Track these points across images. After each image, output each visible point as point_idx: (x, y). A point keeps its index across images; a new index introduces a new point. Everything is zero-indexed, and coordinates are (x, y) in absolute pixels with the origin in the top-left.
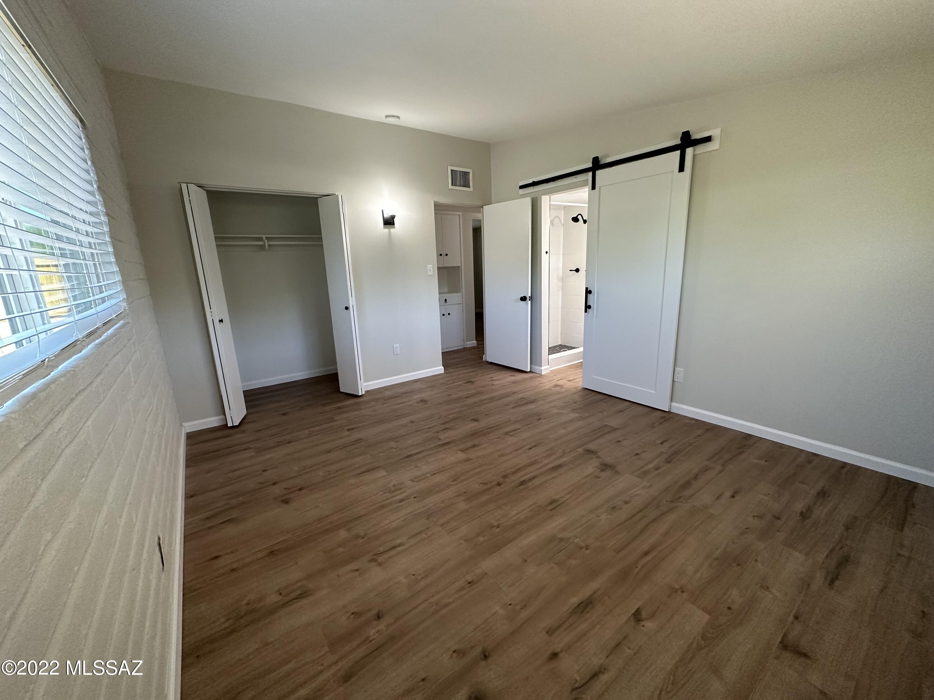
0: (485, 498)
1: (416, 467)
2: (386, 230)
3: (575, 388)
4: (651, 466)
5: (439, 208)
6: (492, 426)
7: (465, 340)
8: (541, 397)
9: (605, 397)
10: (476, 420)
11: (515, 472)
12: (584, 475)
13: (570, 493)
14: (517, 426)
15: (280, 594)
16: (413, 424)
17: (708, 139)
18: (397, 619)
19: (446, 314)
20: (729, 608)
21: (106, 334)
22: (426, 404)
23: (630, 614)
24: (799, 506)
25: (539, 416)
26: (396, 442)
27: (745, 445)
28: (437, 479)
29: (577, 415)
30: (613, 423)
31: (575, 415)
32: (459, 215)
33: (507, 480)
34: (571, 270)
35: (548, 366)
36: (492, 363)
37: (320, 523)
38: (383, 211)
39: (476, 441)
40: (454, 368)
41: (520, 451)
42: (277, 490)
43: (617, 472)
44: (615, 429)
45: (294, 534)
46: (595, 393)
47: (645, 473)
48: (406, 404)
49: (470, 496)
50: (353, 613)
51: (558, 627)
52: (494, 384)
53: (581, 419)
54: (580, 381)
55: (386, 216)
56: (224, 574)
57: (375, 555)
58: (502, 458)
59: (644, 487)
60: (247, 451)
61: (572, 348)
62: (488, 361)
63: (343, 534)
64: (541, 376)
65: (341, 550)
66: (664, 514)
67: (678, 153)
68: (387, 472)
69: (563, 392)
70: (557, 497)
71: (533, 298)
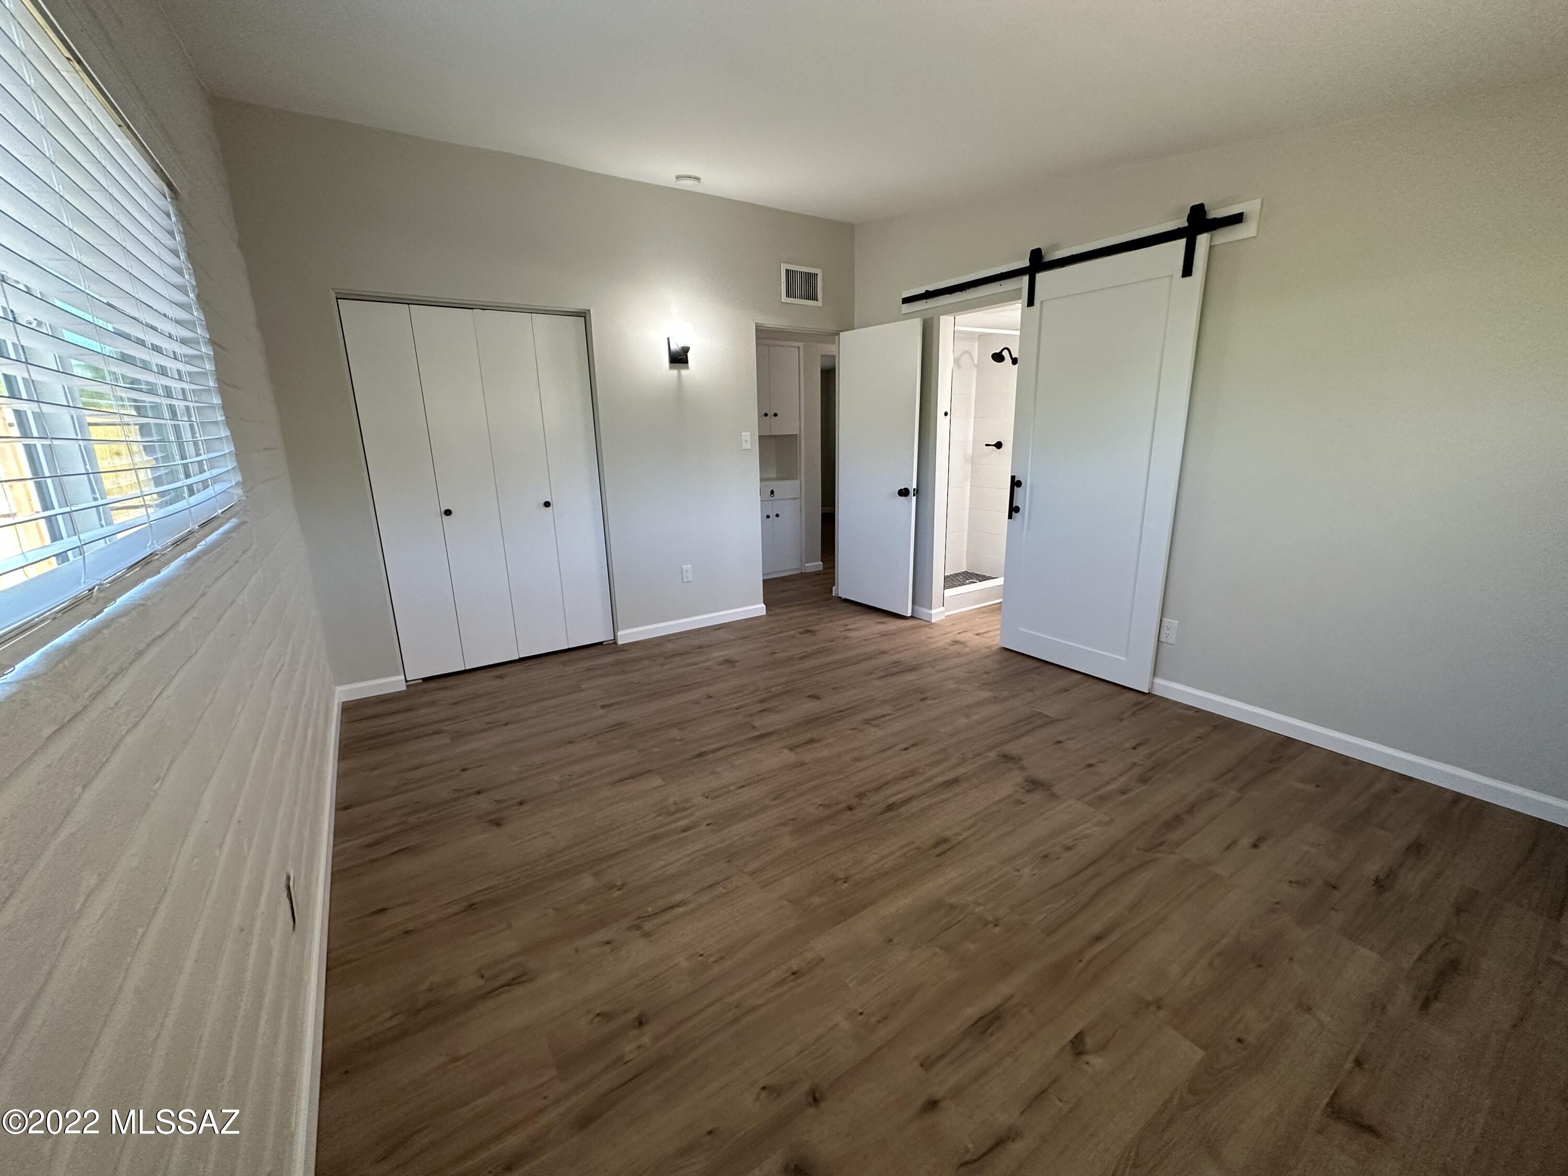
0: (827, 829)
1: (713, 773)
2: (674, 372)
3: (988, 648)
4: (1112, 787)
5: (764, 336)
6: (843, 708)
7: (804, 559)
8: (929, 662)
9: (1037, 664)
10: (816, 697)
11: (877, 789)
12: (997, 798)
13: (970, 828)
14: (887, 709)
15: (482, 977)
16: (710, 700)
17: (1237, 219)
18: (671, 1028)
19: (773, 516)
20: (1240, 1040)
21: (203, 543)
22: (733, 667)
23: (1067, 1040)
24: (1373, 868)
25: (922, 694)
26: (682, 729)
27: (1281, 757)
28: (747, 795)
29: (989, 694)
30: (1053, 709)
31: (985, 694)
32: (799, 348)
33: (864, 801)
34: (987, 445)
35: (943, 609)
36: (846, 601)
37: (551, 861)
38: (668, 339)
39: (814, 734)
40: (783, 608)
41: (890, 753)
42: (483, 804)
43: (1054, 796)
44: (1053, 722)
45: (509, 877)
46: (1022, 657)
47: (1103, 799)
48: (702, 665)
49: (801, 827)
50: (598, 1015)
51: (941, 1057)
52: (849, 637)
53: (995, 700)
54: (996, 635)
55: (674, 347)
56: (391, 940)
57: (639, 918)
58: (858, 764)
59: (1099, 824)
60: (436, 736)
61: (985, 578)
62: (840, 597)
63: (587, 881)
64: (929, 624)
65: (583, 907)
66: (1132, 870)
67: (1182, 242)
68: (663, 780)
69: (967, 654)
70: (949, 833)
71: (919, 492)
